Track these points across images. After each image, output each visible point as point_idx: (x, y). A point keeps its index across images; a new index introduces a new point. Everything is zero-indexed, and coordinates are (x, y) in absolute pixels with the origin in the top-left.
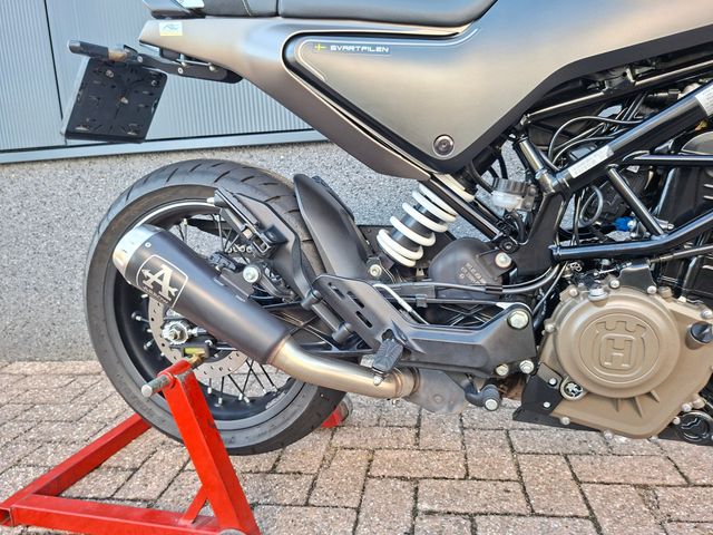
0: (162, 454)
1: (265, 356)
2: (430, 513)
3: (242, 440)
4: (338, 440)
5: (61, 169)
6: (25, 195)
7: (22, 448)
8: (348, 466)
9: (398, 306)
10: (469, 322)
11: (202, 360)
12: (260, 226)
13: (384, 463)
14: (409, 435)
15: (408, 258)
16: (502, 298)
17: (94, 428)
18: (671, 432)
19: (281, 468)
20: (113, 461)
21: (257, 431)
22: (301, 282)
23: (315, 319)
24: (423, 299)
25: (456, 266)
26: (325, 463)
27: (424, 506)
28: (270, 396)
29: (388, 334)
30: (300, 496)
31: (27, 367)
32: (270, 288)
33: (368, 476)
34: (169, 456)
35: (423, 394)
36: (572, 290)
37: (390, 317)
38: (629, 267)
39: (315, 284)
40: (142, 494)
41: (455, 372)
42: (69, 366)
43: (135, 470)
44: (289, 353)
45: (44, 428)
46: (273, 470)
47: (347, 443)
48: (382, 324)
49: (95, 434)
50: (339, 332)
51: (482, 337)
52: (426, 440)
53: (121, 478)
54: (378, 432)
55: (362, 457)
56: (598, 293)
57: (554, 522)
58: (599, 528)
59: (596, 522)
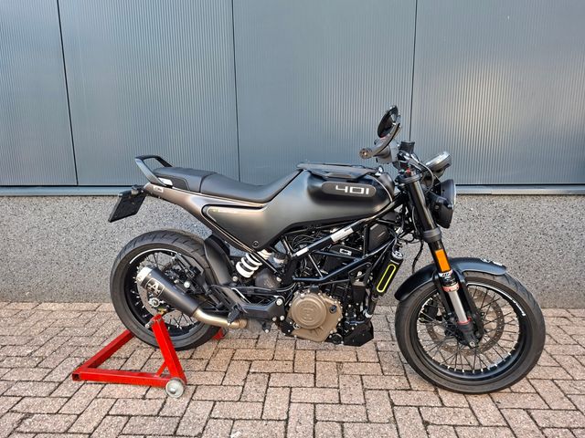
0: (138, 352)
1: (191, 314)
2: (254, 373)
3: (178, 344)
4: (221, 345)
5: (76, 201)
6: (54, 212)
7: (68, 349)
8: (223, 356)
9: (240, 297)
10: (265, 303)
11: (165, 313)
12: (191, 267)
13: (240, 354)
14: (253, 342)
15: (247, 275)
16: (277, 294)
17: (102, 340)
18: (328, 340)
19: (194, 357)
20: (115, 354)
21: (186, 341)
22: (205, 286)
23: (211, 300)
24: (249, 293)
25: (263, 280)
26: (214, 355)
27: (252, 370)
28: (191, 326)
29: (236, 307)
30: (202, 368)
31: (50, 306)
32: (193, 289)
33: (232, 360)
34: (142, 353)
35: (250, 327)
36: (297, 292)
37: (236, 300)
38: (313, 286)
39: (210, 288)
40: (133, 368)
41: (259, 320)
42: (76, 306)
43: (128, 359)
44: (200, 314)
45: (75, 339)
46: (191, 358)
47: (225, 346)
48: (234, 303)
49: (102, 343)
50: (219, 304)
51: (267, 308)
52: (260, 344)
53: (122, 362)
54: (239, 341)
55: (230, 352)
56: (302, 295)
57: (300, 375)
58: (315, 377)
59: (315, 375)
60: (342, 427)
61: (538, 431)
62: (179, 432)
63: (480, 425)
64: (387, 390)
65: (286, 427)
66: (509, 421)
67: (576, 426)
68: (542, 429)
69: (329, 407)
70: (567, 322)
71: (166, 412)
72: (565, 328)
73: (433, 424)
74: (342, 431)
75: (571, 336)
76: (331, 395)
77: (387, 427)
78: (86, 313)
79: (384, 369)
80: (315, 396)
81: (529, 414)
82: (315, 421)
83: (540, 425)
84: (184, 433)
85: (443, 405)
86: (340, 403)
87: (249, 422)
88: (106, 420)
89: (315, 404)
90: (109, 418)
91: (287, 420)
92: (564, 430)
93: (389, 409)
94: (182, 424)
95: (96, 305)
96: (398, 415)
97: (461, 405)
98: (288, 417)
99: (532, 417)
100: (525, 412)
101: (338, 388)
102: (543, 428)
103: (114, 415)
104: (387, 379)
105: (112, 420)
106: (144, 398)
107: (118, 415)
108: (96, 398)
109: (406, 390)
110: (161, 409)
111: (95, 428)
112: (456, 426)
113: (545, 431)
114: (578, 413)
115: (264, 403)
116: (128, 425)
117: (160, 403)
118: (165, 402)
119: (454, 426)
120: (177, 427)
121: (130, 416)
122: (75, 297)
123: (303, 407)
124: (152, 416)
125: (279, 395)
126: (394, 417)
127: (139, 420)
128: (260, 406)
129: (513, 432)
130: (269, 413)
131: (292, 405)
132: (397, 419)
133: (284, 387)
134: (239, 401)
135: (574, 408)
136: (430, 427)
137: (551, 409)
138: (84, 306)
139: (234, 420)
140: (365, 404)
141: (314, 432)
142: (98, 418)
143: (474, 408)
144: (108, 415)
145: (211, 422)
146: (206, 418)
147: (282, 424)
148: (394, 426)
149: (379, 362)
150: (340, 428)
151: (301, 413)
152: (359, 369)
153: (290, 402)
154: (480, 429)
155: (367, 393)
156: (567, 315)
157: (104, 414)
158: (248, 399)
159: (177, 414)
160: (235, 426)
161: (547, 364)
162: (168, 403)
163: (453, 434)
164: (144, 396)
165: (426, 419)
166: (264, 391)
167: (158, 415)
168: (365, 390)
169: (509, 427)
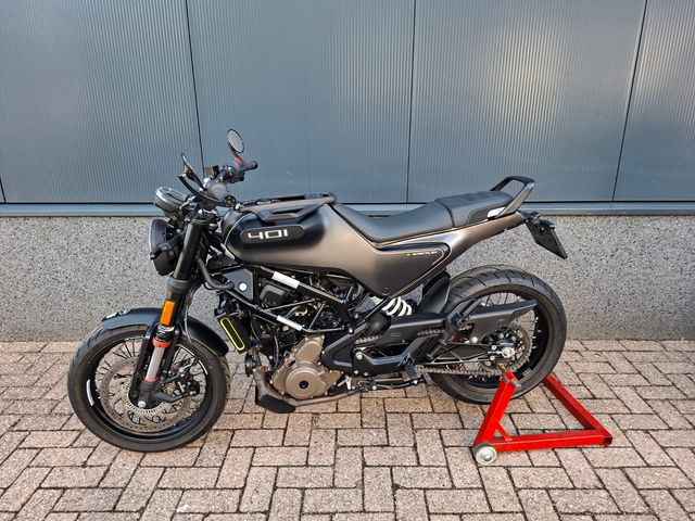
2: (217, 430)
17: (44, 390)
42: (17, 346)
45: (12, 391)
53: (64, 419)
57: (268, 432)
58: (285, 433)
59: (285, 430)
60: (303, 494)
61: (513, 494)
62: (119, 507)
63: (453, 487)
64: (362, 447)
65: (241, 497)
66: (485, 483)
67: (555, 486)
68: (517, 490)
69: (293, 471)
70: (577, 356)
71: (108, 482)
72: (573, 365)
73: (403, 488)
74: (303, 499)
75: (577, 374)
76: (298, 455)
77: (352, 492)
78: (28, 355)
79: (364, 420)
80: (280, 458)
81: (509, 472)
82: (275, 488)
83: (517, 485)
84: (125, 508)
85: (419, 464)
86: (307, 465)
87: (201, 493)
88: (36, 495)
89: (278, 467)
90: (40, 491)
91: (243, 489)
92: (540, 491)
93: (360, 472)
94: (124, 497)
95: (41, 345)
96: (368, 478)
97: (438, 464)
98: (245, 485)
99: (510, 477)
100: (504, 471)
101: (308, 446)
102: (520, 489)
103: (47, 489)
104: (364, 433)
105: (43, 494)
106: (84, 465)
107: (51, 488)
108: (28, 467)
109: (382, 446)
110: (103, 479)
111: (23, 505)
112: (428, 489)
113: (521, 493)
114: (561, 470)
115: (221, 467)
116: (61, 500)
117: (101, 471)
118: (108, 470)
119: (425, 490)
120: (118, 501)
121: (65, 489)
122: (16, 335)
123: (264, 471)
124: (90, 487)
125: (240, 458)
126: (363, 480)
127: (74, 494)
128: (216, 471)
129: (486, 495)
130: (225, 481)
131: (253, 469)
132: (365, 482)
133: (247, 447)
134: (193, 466)
135: (558, 464)
136: (399, 491)
137: (533, 466)
138: (28, 346)
139: (184, 490)
140: (333, 466)
141: (271, 502)
142: (28, 491)
143: (451, 466)
144: (40, 488)
145: (157, 493)
146: (152, 488)
147: (238, 492)
148: (360, 491)
149: (360, 412)
150: (300, 496)
151: (261, 477)
152: (335, 422)
153: (251, 466)
154: (452, 493)
155: (338, 451)
156: (580, 348)
157: (35, 487)
158: (204, 464)
159: (120, 485)
160: (184, 498)
161: (543, 410)
162: (111, 471)
163: (422, 499)
164: (85, 462)
165: (396, 482)
166: (224, 452)
167: (98, 487)
168: (338, 447)
169: (483, 489)
